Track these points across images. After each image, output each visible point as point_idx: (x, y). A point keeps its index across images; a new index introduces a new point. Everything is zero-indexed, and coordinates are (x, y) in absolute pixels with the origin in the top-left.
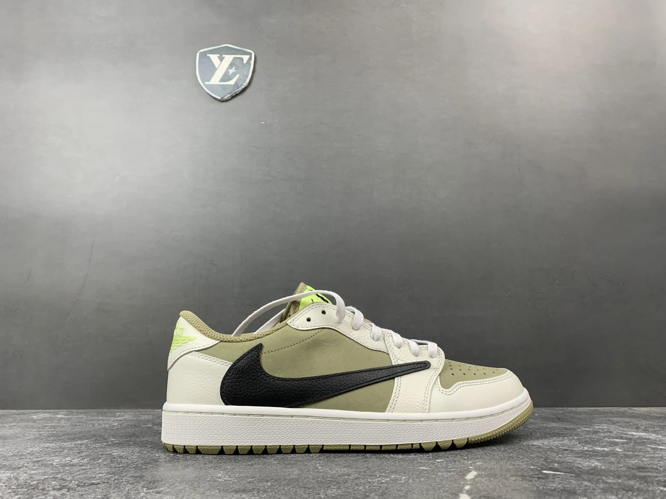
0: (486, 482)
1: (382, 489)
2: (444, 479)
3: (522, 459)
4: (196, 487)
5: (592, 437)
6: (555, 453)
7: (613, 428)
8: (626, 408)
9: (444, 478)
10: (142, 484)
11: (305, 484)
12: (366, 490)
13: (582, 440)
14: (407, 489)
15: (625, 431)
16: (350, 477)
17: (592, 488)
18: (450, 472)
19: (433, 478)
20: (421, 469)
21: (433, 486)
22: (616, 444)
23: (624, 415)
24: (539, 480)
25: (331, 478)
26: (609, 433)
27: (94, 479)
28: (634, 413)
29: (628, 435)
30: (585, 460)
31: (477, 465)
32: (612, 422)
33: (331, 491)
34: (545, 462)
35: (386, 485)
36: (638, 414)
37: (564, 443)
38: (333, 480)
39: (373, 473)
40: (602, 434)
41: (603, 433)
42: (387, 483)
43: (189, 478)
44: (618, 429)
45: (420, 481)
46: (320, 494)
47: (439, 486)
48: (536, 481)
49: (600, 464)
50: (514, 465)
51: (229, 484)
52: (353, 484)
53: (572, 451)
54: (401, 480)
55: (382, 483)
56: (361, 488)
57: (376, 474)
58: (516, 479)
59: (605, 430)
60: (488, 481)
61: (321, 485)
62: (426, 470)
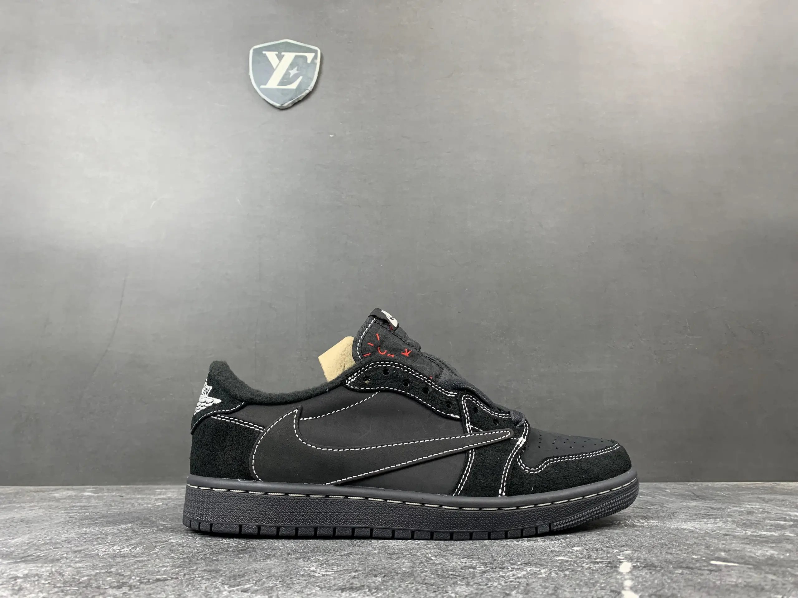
0: (648, 576)
1: (523, 585)
2: (595, 573)
3: (678, 546)
4: (289, 584)
5: (749, 518)
6: (715, 538)
7: (767, 507)
8: (772, 483)
9: (594, 571)
10: (220, 581)
11: (424, 579)
12: (503, 586)
13: (738, 522)
14: (553, 586)
15: (785, 511)
16: (476, 571)
17: (780, 583)
18: (598, 563)
19: (580, 571)
20: (559, 560)
21: (583, 581)
22: (783, 527)
23: (773, 491)
24: (711, 573)
25: (454, 571)
26: (766, 513)
27: (159, 574)
28: (784, 489)
29: (790, 516)
30: (756, 548)
31: (627, 555)
32: (763, 500)
33: (460, 588)
34: (707, 550)
35: (525, 580)
36: (789, 490)
37: (719, 527)
38: (457, 574)
39: (502, 565)
40: (760, 515)
41: (760, 513)
42: (526, 578)
43: (277, 573)
44: (774, 508)
45: (565, 575)
46: (447, 593)
47: (591, 581)
48: (708, 574)
49: (776, 553)
50: (671, 554)
51: (329, 579)
52: (484, 579)
53: (734, 537)
54: (541, 574)
55: (518, 578)
56: (496, 584)
57: (507, 566)
58: (683, 572)
59: (761, 510)
60: (649, 574)
61: (444, 580)
62: (567, 561)
